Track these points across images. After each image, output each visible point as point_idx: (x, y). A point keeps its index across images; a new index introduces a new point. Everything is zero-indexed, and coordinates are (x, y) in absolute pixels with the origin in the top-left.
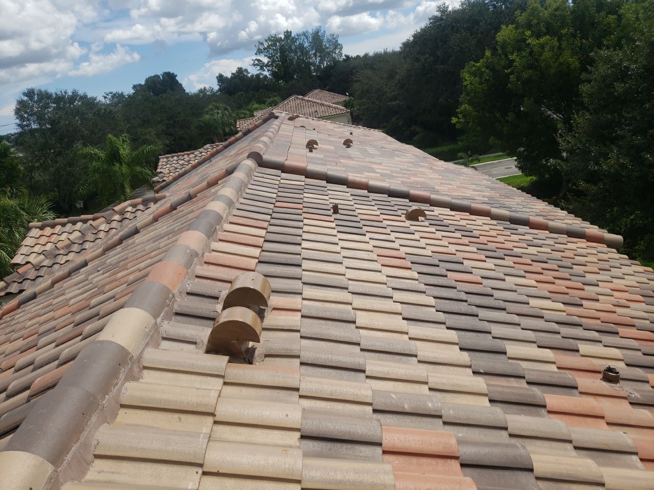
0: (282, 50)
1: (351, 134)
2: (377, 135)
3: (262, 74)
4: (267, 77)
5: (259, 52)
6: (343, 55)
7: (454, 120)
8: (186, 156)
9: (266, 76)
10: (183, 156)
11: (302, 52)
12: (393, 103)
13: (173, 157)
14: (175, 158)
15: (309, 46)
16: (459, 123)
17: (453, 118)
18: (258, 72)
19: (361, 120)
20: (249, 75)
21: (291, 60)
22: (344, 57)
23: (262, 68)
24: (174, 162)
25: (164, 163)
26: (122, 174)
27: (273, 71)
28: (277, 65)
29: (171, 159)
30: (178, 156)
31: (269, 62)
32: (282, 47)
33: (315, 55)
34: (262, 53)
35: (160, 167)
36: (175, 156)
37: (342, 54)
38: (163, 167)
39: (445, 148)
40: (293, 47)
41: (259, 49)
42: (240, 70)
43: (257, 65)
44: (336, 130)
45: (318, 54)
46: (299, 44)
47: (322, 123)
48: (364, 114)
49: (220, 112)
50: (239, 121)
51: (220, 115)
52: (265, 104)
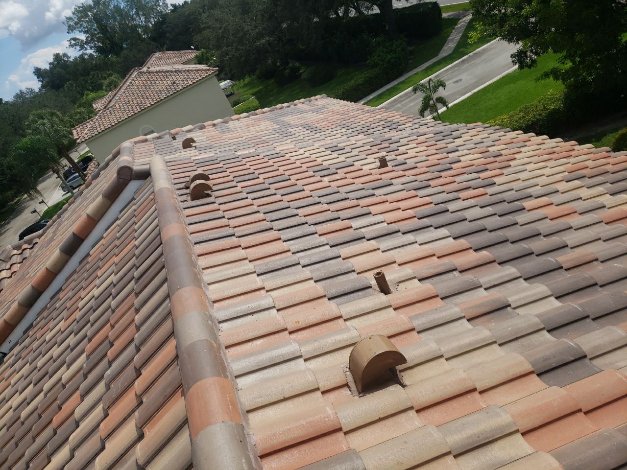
0: (97, 19)
3: (86, 54)
4: (93, 56)
5: (71, 29)
6: (169, 5)
9: (91, 55)
11: (121, 15)
15: (127, 6)
18: (80, 53)
20: (71, 59)
21: (113, 29)
22: (171, 8)
23: (82, 47)
27: (97, 47)
28: (98, 38)
31: (87, 38)
32: (95, 15)
33: (137, 14)
34: (75, 29)
37: (167, 5)
40: (109, 13)
41: (69, 26)
42: (57, 57)
43: (76, 45)
45: (141, 13)
46: (114, 7)
49: (46, 121)
50: (76, 129)
51: (48, 125)
52: (103, 90)
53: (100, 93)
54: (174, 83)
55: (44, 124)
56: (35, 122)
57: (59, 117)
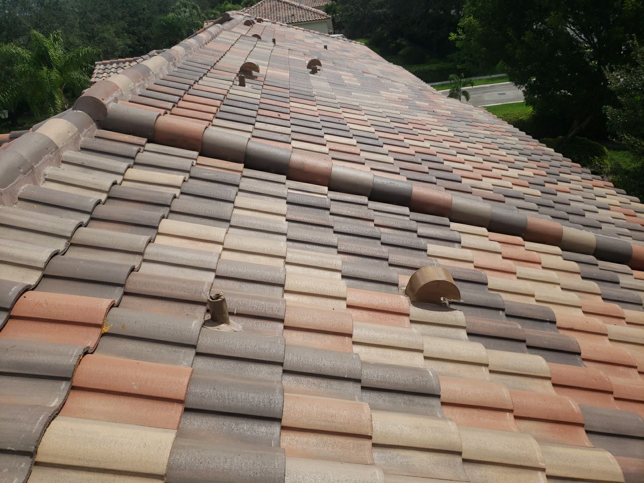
1: (326, 47)
2: (359, 49)
7: (453, 36)
8: (127, 64)
10: (124, 62)
12: (379, 11)
13: (111, 64)
14: (115, 65)
16: (459, 40)
17: (452, 34)
19: (343, 28)
24: (113, 70)
25: (100, 71)
26: (50, 80)
29: (109, 66)
30: (118, 63)
35: (95, 75)
36: (114, 63)
38: (98, 75)
39: (434, 67)
44: (307, 40)
47: (292, 30)
48: (346, 21)
49: (187, 10)
50: (207, 22)
51: (188, 14)
52: (240, 5)
53: (236, 6)
54: (293, 15)
55: (185, 12)
56: (179, 7)
57: (198, 12)
